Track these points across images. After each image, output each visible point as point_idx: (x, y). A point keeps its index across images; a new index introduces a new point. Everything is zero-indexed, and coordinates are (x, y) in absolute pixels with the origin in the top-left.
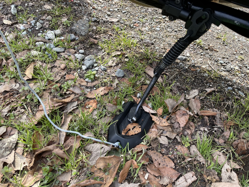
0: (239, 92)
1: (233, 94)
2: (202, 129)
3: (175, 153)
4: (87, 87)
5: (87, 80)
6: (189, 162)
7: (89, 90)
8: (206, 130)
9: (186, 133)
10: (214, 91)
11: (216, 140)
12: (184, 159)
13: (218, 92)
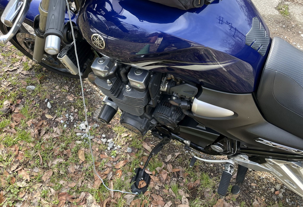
0: (192, 153)
1: (189, 155)
2: (174, 179)
3: (163, 193)
4: (114, 162)
5: (113, 157)
6: (169, 196)
7: (115, 163)
8: (175, 179)
9: (166, 182)
10: (179, 155)
11: (180, 184)
12: (167, 196)
13: (181, 155)
